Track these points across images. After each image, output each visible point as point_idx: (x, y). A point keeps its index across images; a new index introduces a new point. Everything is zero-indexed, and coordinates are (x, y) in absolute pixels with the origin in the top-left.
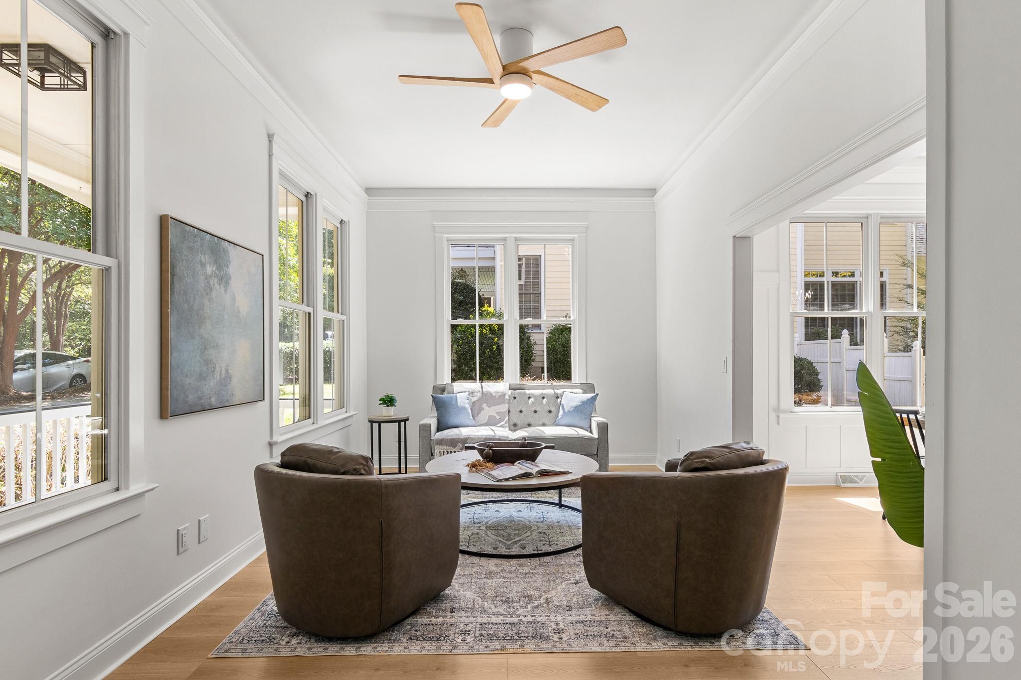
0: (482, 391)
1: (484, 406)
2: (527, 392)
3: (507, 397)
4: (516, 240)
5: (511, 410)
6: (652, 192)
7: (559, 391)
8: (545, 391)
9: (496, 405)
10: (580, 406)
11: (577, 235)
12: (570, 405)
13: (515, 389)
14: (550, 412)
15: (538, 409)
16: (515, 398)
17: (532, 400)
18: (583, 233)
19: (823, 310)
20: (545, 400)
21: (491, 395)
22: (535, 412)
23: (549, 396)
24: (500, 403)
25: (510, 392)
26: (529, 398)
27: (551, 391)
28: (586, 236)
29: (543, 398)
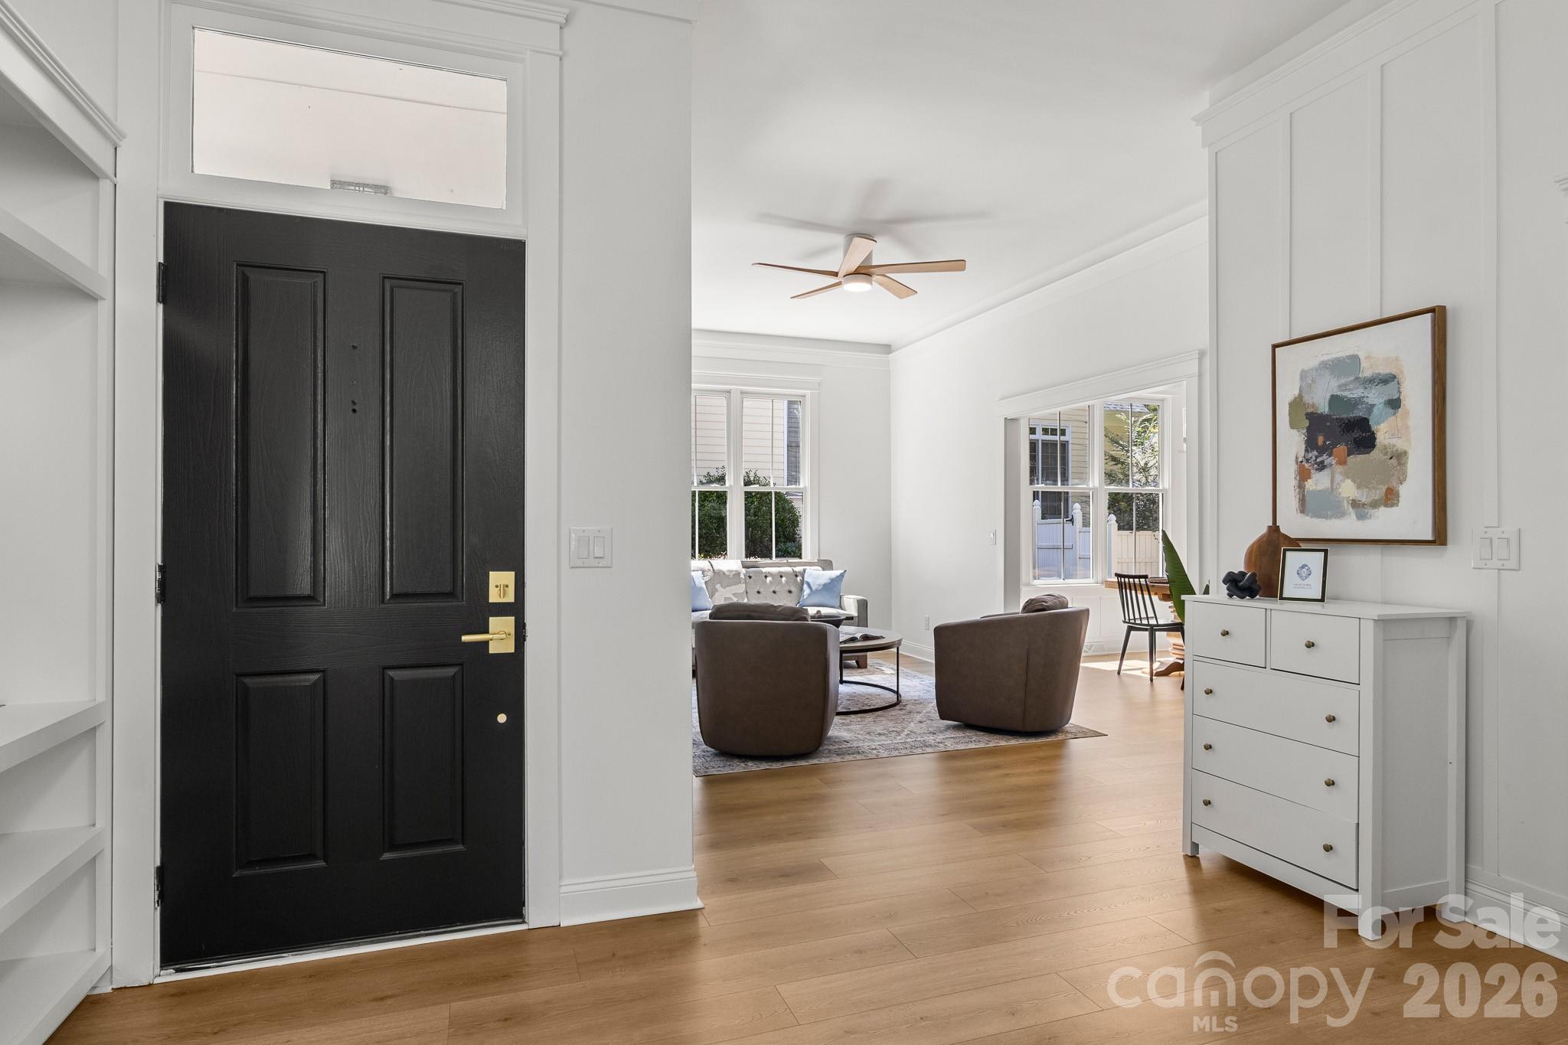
0: (714, 570)
1: (718, 586)
2: (764, 570)
3: (742, 576)
4: (742, 393)
5: (748, 591)
6: (887, 349)
7: (798, 569)
8: (783, 569)
9: (731, 586)
10: (829, 583)
11: (809, 392)
12: (817, 583)
13: (748, 568)
14: (790, 592)
15: (777, 589)
16: (750, 577)
17: (769, 579)
18: (816, 390)
19: (1057, 485)
20: (784, 579)
21: (724, 573)
22: (774, 592)
23: (786, 574)
24: (735, 584)
25: (744, 570)
26: (766, 577)
27: (788, 569)
28: (819, 393)
29: (781, 577)
